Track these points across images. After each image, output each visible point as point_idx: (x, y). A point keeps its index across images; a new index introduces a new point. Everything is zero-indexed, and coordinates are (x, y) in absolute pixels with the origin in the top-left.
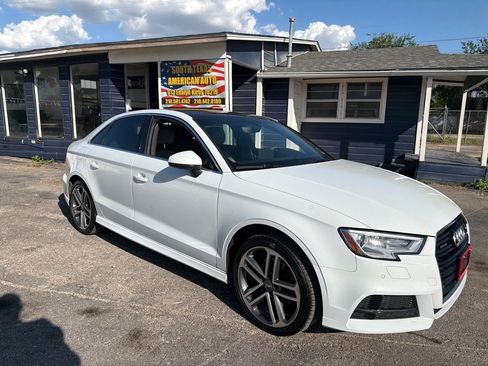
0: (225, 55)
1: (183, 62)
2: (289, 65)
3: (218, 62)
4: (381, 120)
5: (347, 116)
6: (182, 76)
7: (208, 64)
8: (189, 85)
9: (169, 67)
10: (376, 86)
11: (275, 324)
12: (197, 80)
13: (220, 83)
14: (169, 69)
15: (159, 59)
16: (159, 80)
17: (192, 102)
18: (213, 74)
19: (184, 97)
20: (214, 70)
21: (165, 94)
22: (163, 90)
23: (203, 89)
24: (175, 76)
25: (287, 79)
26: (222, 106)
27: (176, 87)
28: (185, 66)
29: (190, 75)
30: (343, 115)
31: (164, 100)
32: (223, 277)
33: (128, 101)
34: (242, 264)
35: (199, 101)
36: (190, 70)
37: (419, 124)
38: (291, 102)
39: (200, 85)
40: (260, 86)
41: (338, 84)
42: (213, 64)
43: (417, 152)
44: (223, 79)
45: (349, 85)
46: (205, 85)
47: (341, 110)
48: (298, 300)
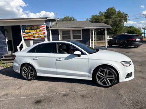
0: (44, 24)
1: (30, 26)
2: (57, 26)
3: (42, 25)
4: (81, 39)
5: (73, 39)
6: (30, 29)
7: (39, 26)
8: (33, 33)
9: (25, 27)
10: (79, 31)
11: (108, 85)
12: (35, 31)
13: (44, 31)
14: (25, 28)
15: (21, 24)
16: (21, 31)
17: (34, 37)
18: (41, 29)
19: (31, 36)
20: (41, 28)
21: (24, 35)
22: (23, 34)
23: (38, 33)
24: (28, 29)
25: (58, 30)
26: (45, 38)
27: (28, 33)
28: (31, 27)
29: (33, 29)
30: (72, 39)
31: (24, 37)
32: (91, 79)
33: (7, 38)
34: (97, 74)
35: (37, 37)
36: (33, 28)
37: (90, 40)
38: (59, 36)
39: (36, 32)
40: (50, 32)
41: (70, 31)
42: (41, 26)
43: (90, 46)
44: (44, 30)
45: (73, 31)
46: (39, 32)
47: (72, 37)
48: (114, 78)
